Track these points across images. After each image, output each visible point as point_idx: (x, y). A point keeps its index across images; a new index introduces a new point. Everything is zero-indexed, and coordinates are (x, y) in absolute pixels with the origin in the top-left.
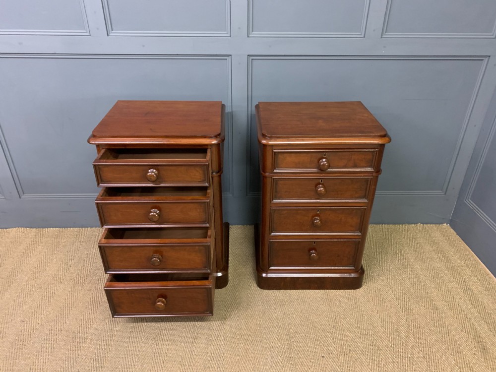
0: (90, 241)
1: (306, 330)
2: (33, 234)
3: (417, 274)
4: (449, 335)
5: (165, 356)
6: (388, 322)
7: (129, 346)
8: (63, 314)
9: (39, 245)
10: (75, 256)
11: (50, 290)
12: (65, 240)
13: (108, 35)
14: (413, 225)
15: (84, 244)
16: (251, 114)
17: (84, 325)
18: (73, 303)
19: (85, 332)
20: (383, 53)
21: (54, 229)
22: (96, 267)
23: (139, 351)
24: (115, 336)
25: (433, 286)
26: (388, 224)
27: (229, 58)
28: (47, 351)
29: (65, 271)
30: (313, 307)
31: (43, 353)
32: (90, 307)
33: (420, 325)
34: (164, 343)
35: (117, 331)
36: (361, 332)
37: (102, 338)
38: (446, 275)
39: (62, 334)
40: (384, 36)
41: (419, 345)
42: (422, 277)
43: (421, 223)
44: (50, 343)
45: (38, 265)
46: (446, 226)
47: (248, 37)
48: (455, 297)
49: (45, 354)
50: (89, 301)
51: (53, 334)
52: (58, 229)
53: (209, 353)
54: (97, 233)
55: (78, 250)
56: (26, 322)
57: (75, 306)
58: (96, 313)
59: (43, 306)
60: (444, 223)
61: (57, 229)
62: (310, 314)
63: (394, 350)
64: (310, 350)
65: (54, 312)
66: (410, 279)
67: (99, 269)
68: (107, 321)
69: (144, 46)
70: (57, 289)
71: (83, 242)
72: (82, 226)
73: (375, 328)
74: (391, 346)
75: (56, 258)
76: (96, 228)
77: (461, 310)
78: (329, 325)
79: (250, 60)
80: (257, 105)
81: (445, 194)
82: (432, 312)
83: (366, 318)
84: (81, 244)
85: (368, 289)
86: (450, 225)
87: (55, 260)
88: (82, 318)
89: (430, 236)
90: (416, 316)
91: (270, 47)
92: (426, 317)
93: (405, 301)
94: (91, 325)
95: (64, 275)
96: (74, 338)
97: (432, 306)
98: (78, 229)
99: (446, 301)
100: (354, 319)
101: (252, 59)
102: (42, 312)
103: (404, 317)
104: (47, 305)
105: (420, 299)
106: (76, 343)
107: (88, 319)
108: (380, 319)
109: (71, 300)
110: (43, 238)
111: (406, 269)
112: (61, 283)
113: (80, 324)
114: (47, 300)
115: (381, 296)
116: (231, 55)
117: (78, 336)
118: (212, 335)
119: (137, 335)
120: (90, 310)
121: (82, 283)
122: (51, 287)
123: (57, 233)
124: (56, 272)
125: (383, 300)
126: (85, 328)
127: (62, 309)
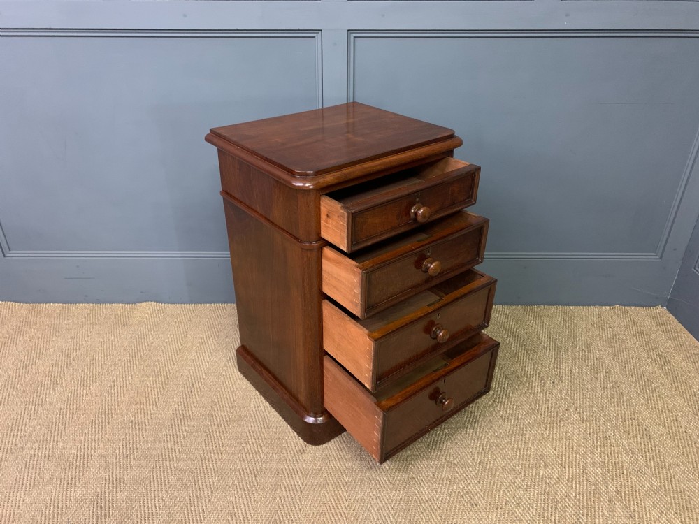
0: (107, 323)
2: (24, 312)
3: (616, 383)
4: (671, 481)
5: (207, 501)
6: (569, 456)
7: (152, 483)
8: (55, 431)
9: (30, 328)
10: (83, 344)
11: (38, 394)
12: (70, 321)
14: (608, 308)
15: (97, 327)
17: (85, 448)
18: (71, 416)
19: (86, 459)
20: (565, 25)
21: (56, 305)
22: (113, 361)
23: (166, 492)
24: (131, 467)
25: (643, 401)
27: (318, 36)
28: (24, 488)
29: (65, 367)
31: (16, 490)
32: (97, 421)
33: (622, 463)
34: (208, 481)
35: (134, 459)
36: (525, 472)
37: (111, 471)
38: (664, 384)
39: (50, 463)
41: (621, 496)
42: (623, 386)
43: (620, 305)
44: (30, 475)
45: (26, 357)
46: (661, 310)
48: (679, 419)
49: (19, 492)
50: (97, 411)
51: (35, 462)
52: (61, 304)
53: (278, 498)
54: (119, 312)
55: (88, 336)
57: (73, 420)
58: (105, 431)
59: (25, 419)
60: (658, 306)
61: (59, 305)
63: (580, 503)
64: (440, 499)
65: (41, 428)
66: (604, 389)
67: (116, 365)
68: (121, 444)
69: (185, 16)
70: (50, 393)
71: (96, 324)
72: (98, 302)
73: (547, 466)
74: (575, 497)
75: (54, 347)
76: (118, 305)
77: (691, 440)
78: (473, 459)
79: (352, 38)
81: (661, 258)
82: (642, 442)
83: (533, 449)
84: (93, 328)
85: (535, 404)
86: (668, 309)
87: (52, 350)
88: (83, 438)
90: (616, 448)
91: (383, 16)
92: (632, 452)
93: (596, 424)
94: (95, 449)
95: (62, 372)
96: (67, 469)
97: (641, 433)
98: (91, 305)
99: (665, 427)
100: (513, 451)
101: (355, 37)
102: (24, 427)
103: (597, 450)
104: (32, 417)
105: (622, 422)
106: (70, 477)
107: (92, 440)
108: (556, 453)
109: (68, 409)
110: (39, 317)
111: (597, 373)
112: (57, 384)
113: (79, 447)
114: (33, 409)
115: (557, 415)
116: (321, 31)
117: (75, 465)
118: (284, 470)
119: (165, 467)
120: (97, 426)
121: (88, 385)
122: (41, 390)
123: (58, 312)
124: (51, 368)
125: (560, 422)
126: (86, 453)
127: (54, 423)
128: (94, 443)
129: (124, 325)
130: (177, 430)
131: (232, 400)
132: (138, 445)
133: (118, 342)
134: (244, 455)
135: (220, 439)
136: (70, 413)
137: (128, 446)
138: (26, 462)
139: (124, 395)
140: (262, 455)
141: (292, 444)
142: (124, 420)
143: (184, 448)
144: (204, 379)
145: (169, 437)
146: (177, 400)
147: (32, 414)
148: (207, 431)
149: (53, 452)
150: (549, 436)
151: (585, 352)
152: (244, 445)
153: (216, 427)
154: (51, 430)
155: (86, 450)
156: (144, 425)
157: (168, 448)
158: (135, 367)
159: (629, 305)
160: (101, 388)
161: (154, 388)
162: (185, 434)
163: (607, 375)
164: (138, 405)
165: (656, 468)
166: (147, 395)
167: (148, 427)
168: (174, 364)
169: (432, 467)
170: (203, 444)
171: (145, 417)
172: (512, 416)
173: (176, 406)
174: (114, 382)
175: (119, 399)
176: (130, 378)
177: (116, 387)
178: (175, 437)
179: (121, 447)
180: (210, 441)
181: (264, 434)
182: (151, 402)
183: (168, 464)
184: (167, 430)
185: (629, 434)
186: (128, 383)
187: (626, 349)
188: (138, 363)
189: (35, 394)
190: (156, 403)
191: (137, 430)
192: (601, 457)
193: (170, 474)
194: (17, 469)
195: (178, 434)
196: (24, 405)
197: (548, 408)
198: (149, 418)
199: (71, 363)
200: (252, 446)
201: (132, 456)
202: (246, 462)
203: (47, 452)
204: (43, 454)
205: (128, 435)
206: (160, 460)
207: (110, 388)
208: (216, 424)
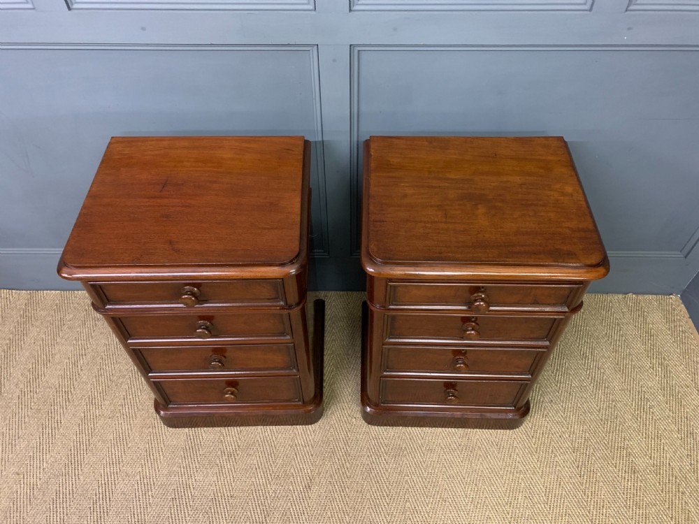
1: (430, 506)
8: (75, 463)
11: (53, 415)
13: (69, 9)
14: (621, 296)
16: (358, 142)
17: (105, 484)
18: (88, 443)
19: (108, 497)
21: (54, 292)
25: (636, 425)
27: (313, 50)
32: (113, 450)
35: (152, 497)
36: (512, 512)
37: (132, 511)
38: (660, 404)
39: (75, 500)
40: (632, 8)
42: (619, 405)
43: (634, 293)
44: (58, 515)
45: (34, 366)
46: (675, 299)
47: (350, 10)
48: (666, 448)
50: (112, 438)
51: (61, 499)
55: (92, 338)
56: (22, 476)
57: (90, 448)
58: (122, 462)
59: (45, 447)
60: (672, 294)
61: (57, 292)
62: (439, 474)
65: (61, 459)
66: (600, 411)
67: (124, 376)
68: (138, 478)
69: (144, 29)
70: (63, 413)
73: (534, 505)
77: (673, 474)
78: (466, 496)
79: (356, 53)
80: (366, 140)
81: (686, 257)
82: (626, 476)
84: (96, 325)
86: (682, 298)
87: (58, 356)
88: (102, 471)
89: (645, 319)
90: (601, 484)
93: (586, 455)
94: (115, 484)
95: (72, 386)
96: (92, 508)
97: (627, 466)
99: (651, 458)
100: (504, 486)
102: (44, 456)
103: (582, 486)
104: (51, 445)
105: (611, 452)
106: (95, 518)
107: (110, 472)
108: (544, 489)
109: (84, 435)
110: (38, 310)
111: (596, 388)
112: (69, 401)
113: (100, 482)
114: (50, 435)
115: (550, 442)
116: (317, 45)
117: (98, 504)
118: (291, 509)
119: (182, 506)
120: (114, 456)
121: (100, 404)
122: (55, 409)
123: (58, 302)
124: (60, 380)
125: (552, 451)
126: (107, 490)
127: (73, 452)
128: (113, 477)
132: (155, 480)
134: (254, 491)
135: (230, 472)
136: (86, 439)
137: (145, 480)
139: (136, 416)
140: (271, 492)
141: (299, 478)
142: (138, 448)
143: (198, 483)
145: (182, 469)
147: (51, 441)
148: (218, 462)
149: (76, 487)
150: (539, 468)
151: (589, 359)
152: (253, 479)
153: (226, 457)
154: (71, 461)
155: (107, 486)
156: (158, 455)
157: (183, 483)
162: (197, 465)
163: (606, 390)
164: (150, 430)
165: (634, 507)
167: (162, 457)
170: (215, 479)
171: (158, 444)
174: (124, 399)
175: (132, 422)
177: (127, 406)
178: (188, 469)
179: (139, 482)
180: (221, 474)
181: (271, 465)
183: (184, 502)
184: (180, 461)
185: (616, 467)
186: (138, 401)
187: (630, 355)
189: (50, 414)
191: (152, 460)
193: (187, 514)
194: (46, 508)
195: (191, 465)
196: (41, 429)
197: (543, 434)
198: (162, 445)
199: (79, 374)
200: (261, 481)
201: (150, 493)
202: (256, 500)
203: (71, 488)
204: (68, 490)
205: (144, 467)
206: (177, 497)
207: (121, 408)
208: (226, 453)
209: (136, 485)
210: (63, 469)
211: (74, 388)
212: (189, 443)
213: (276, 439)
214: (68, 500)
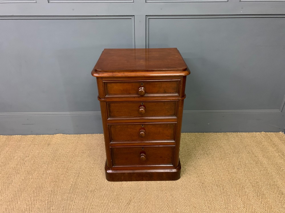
0: (41, 144)
2: (4, 139)
3: (265, 168)
6: (248, 204)
8: (17, 197)
9: (7, 147)
10: (30, 154)
11: (10, 178)
12: (25, 143)
13: (49, 2)
14: (259, 133)
15: (37, 146)
18: (24, 189)
19: (30, 210)
20: (241, 13)
21: (18, 136)
22: (43, 162)
25: (278, 176)
26: (242, 132)
27: (133, 18)
29: (22, 165)
30: (192, 192)
32: (36, 191)
33: (271, 206)
35: (52, 209)
40: (242, 0)
42: (269, 169)
43: (264, 132)
45: (4, 161)
46: (281, 134)
47: (146, 2)
50: (36, 186)
52: (21, 136)
54: (46, 139)
55: (32, 151)
58: (40, 196)
59: (3, 191)
60: (280, 132)
61: (20, 136)
62: (191, 197)
65: (10, 195)
66: (260, 171)
67: (45, 164)
68: (46, 202)
69: (73, 10)
70: (15, 178)
71: (36, 144)
72: (37, 134)
73: (238, 208)
75: (17, 155)
76: (46, 135)
78: (205, 206)
79: (148, 19)
81: (282, 112)
82: (279, 196)
83: (232, 200)
84: (35, 146)
85: (231, 179)
87: (16, 157)
88: (29, 200)
89: (271, 140)
90: (268, 199)
91: (161, 9)
92: (276, 201)
93: (259, 188)
94: (35, 205)
95: (20, 168)
97: (279, 192)
98: (34, 135)
100: (223, 201)
101: (149, 18)
102: (2, 195)
103: (260, 200)
104: (6, 190)
105: (270, 187)
107: (33, 200)
108: (242, 202)
109: (23, 186)
110: (10, 142)
111: (257, 164)
112: (18, 173)
113: (28, 204)
114: (7, 186)
115: (241, 184)
116: (134, 16)
120: (36, 193)
121: (32, 174)
122: (11, 176)
123: (19, 139)
124: (16, 166)
125: (242, 187)
126: (31, 207)
127: (16, 192)
128: (34, 202)
129: (49, 145)
130: (72, 194)
131: (97, 179)
132: (54, 203)
133: (46, 152)
134: (102, 206)
135: (91, 198)
136: (23, 187)
137: (50, 203)
138: (3, 211)
139: (48, 178)
140: (111, 206)
141: (124, 200)
142: (48, 190)
143: (75, 203)
144: (84, 170)
145: (68, 198)
146: (72, 180)
147: (7, 188)
148: (86, 195)
149: (15, 206)
150: (238, 194)
151: (251, 154)
152: (102, 201)
153: (90, 193)
154: (15, 196)
155: (31, 205)
156: (57, 192)
157: (68, 204)
158: (53, 165)
159: (268, 132)
160: (38, 175)
161: (62, 174)
162: (76, 196)
163: (261, 164)
164: (55, 183)
166: (59, 178)
167: (59, 193)
168: (71, 163)
169: (187, 210)
170: (84, 201)
171: (57, 188)
172: (221, 184)
173: (72, 183)
174: (44, 172)
175: (46, 180)
176: (51, 170)
177: (45, 174)
178: (71, 198)
179: (47, 204)
180: (87, 199)
181: (111, 195)
182: (60, 181)
183: (68, 211)
184: (68, 195)
185: (273, 192)
186: (50, 172)
187: (268, 152)
188: (54, 162)
189: (8, 178)
190: (63, 182)
191: (54, 195)
192: (262, 203)
195: (73, 196)
196: (3, 184)
197: (237, 180)
198: (60, 189)
199: (24, 163)
200: (106, 202)
201: (51, 208)
202: (103, 210)
203: (13, 207)
204: (11, 208)
205: (50, 197)
206: (65, 209)
207: (42, 175)
208: (90, 191)
209: (45, 205)
210: (11, 199)
211: (21, 168)
212: (73, 187)
213: (113, 185)
214: (11, 212)
